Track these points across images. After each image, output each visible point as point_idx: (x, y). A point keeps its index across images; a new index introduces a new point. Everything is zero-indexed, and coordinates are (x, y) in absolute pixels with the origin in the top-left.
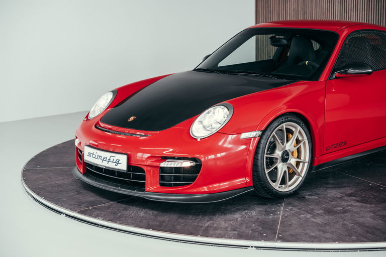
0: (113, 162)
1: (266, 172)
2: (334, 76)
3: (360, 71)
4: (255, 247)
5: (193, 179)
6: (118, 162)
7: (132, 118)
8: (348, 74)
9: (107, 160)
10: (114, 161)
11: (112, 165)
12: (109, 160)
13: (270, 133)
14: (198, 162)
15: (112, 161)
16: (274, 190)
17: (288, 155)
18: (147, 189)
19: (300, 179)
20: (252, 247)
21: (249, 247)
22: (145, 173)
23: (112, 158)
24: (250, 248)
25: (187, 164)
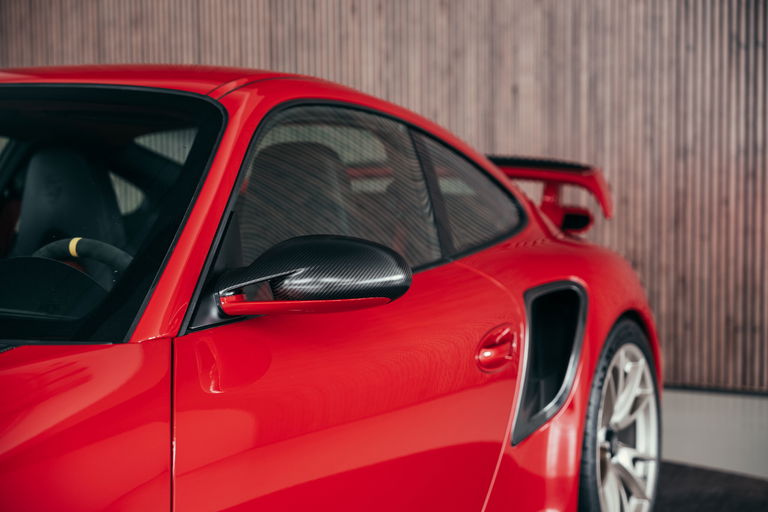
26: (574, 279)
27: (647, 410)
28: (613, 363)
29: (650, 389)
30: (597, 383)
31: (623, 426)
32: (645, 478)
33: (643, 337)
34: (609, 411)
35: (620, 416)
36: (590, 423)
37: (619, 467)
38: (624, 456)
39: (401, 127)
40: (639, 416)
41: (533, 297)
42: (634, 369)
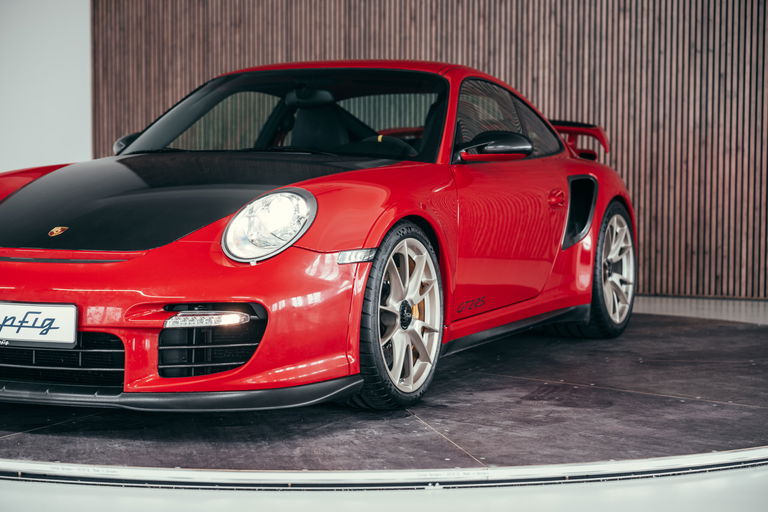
0: (33, 326)
1: (382, 345)
2: (459, 158)
3: (508, 147)
4: (441, 483)
5: (246, 354)
6: (50, 324)
7: (57, 231)
8: (487, 152)
9: (16, 323)
10: (39, 324)
11: (30, 335)
12: (23, 321)
13: (386, 256)
14: (255, 314)
15: (30, 324)
16: (393, 387)
17: (410, 311)
18: (128, 386)
19: (429, 367)
20: (434, 484)
21: (426, 484)
22: (123, 348)
23: (31, 319)
24: (430, 486)
25: (232, 319)
26: (591, 174)
27: (628, 254)
28: (610, 223)
29: (630, 244)
30: (603, 229)
31: (615, 261)
32: (627, 293)
33: (626, 213)
34: (608, 251)
35: (613, 256)
36: (599, 248)
37: (613, 283)
38: (615, 278)
39: (507, 93)
40: (624, 257)
41: (571, 180)
42: (622, 231)
